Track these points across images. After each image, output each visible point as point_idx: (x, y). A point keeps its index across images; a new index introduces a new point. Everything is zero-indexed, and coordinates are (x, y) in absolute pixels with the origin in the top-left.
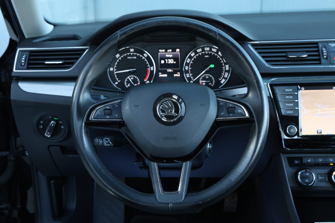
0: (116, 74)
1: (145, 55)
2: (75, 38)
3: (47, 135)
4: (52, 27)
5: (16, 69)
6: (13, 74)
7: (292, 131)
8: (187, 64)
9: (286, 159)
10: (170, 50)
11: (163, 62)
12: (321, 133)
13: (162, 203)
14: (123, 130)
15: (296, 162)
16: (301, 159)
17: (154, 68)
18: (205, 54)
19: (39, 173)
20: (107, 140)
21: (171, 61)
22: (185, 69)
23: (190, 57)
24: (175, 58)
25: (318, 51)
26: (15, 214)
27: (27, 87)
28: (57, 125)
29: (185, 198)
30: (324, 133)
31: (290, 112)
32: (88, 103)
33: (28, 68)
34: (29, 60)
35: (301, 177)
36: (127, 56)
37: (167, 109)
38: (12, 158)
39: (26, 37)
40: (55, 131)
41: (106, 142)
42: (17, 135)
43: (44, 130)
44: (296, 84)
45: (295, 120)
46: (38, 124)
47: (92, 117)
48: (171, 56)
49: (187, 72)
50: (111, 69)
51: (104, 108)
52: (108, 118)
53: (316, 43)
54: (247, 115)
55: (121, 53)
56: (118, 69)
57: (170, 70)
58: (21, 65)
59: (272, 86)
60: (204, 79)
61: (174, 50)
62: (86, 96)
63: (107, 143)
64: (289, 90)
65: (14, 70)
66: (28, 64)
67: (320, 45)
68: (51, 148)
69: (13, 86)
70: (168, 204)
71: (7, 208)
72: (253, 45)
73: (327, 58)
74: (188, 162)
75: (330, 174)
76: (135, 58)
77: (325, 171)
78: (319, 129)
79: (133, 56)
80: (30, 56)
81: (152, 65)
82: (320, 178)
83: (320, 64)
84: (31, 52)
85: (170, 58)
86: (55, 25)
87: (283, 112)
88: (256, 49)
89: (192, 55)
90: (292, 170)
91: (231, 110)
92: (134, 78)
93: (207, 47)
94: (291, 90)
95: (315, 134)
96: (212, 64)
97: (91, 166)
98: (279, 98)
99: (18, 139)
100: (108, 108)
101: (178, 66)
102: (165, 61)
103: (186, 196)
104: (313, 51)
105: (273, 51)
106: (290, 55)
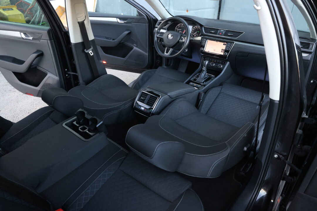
6: (155, 26)
7: (202, 49)
8: (193, 30)
9: (203, 57)
13: (164, 55)
29: (169, 55)
44: (207, 38)
45: (204, 47)
47: (158, 36)
49: (192, 32)
54: (184, 41)
55: (180, 25)
56: (178, 29)
59: (202, 38)
60: (196, 35)
72: (204, 27)
74: (172, 48)
76: (182, 27)
78: (209, 50)
87: (202, 44)
89: (195, 28)
92: (181, 32)
93: (198, 27)
94: (205, 39)
100: (161, 35)
104: (216, 31)
105: (208, 30)
106: (211, 31)
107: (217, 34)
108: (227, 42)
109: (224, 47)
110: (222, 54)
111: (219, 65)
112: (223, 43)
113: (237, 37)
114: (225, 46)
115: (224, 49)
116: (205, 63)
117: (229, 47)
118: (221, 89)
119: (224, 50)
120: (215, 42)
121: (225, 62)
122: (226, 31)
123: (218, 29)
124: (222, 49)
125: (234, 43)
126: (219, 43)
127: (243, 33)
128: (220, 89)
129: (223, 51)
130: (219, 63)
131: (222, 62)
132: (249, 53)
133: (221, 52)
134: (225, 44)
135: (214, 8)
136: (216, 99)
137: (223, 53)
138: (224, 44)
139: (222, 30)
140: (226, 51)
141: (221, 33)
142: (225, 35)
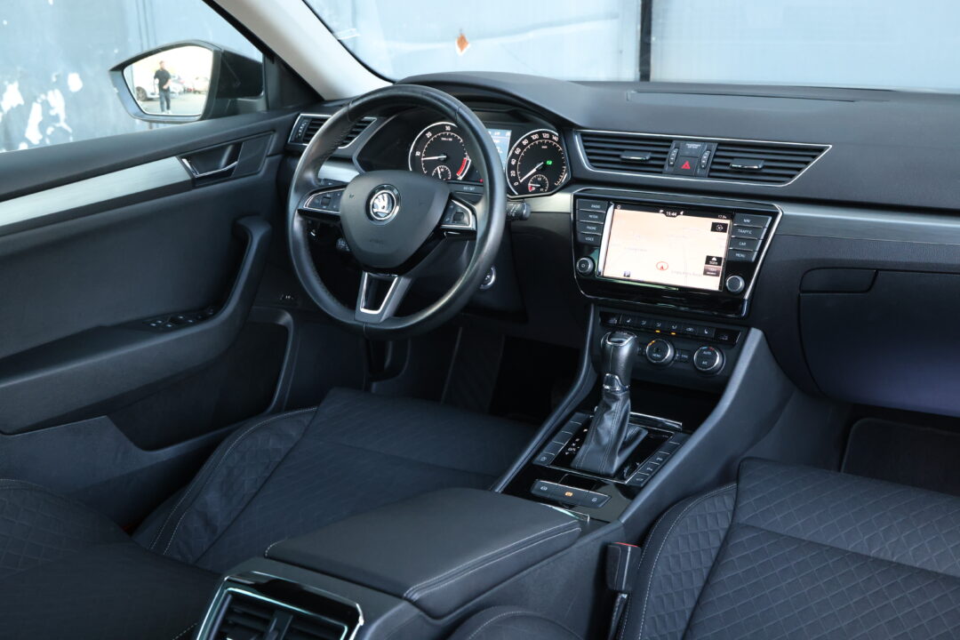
0: (424, 161)
6: (287, 148)
7: (583, 266)
8: (515, 156)
12: (628, 276)
15: (612, 321)
18: (543, 144)
23: (521, 146)
25: (665, 153)
29: (383, 321)
30: (633, 277)
31: (588, 239)
34: (308, 129)
36: (442, 136)
44: (609, 200)
45: (593, 250)
49: (513, 168)
50: (418, 154)
51: (323, 196)
52: (323, 209)
54: (471, 224)
55: (433, 130)
56: (428, 154)
58: (298, 136)
59: (577, 198)
60: (535, 181)
64: (596, 206)
66: (306, 135)
67: (673, 144)
70: (363, 323)
72: (583, 135)
73: (673, 165)
76: (451, 139)
79: (449, 136)
80: (311, 124)
83: (659, 173)
84: (313, 119)
87: (581, 237)
88: (584, 141)
89: (525, 142)
92: (445, 169)
93: (547, 132)
94: (598, 207)
100: (328, 196)
103: (386, 320)
104: (659, 150)
105: (606, 146)
106: (625, 156)
107: (662, 166)
108: (730, 213)
109: (718, 245)
110: (712, 284)
111: (701, 357)
112: (709, 221)
113: (792, 176)
114: (725, 236)
115: (722, 254)
116: (617, 349)
117: (751, 242)
118: (736, 503)
119: (719, 260)
120: (659, 218)
121: (733, 335)
122: (714, 147)
123: (670, 140)
124: (709, 259)
125: (774, 215)
126: (683, 220)
127: (821, 150)
128: (729, 502)
129: (713, 268)
130: (698, 340)
131: (719, 332)
132: (878, 270)
133: (706, 272)
134: (725, 226)
135: (615, 16)
136: (712, 572)
137: (718, 279)
138: (714, 228)
139: (695, 146)
140: (733, 266)
141: (687, 163)
142: (713, 172)
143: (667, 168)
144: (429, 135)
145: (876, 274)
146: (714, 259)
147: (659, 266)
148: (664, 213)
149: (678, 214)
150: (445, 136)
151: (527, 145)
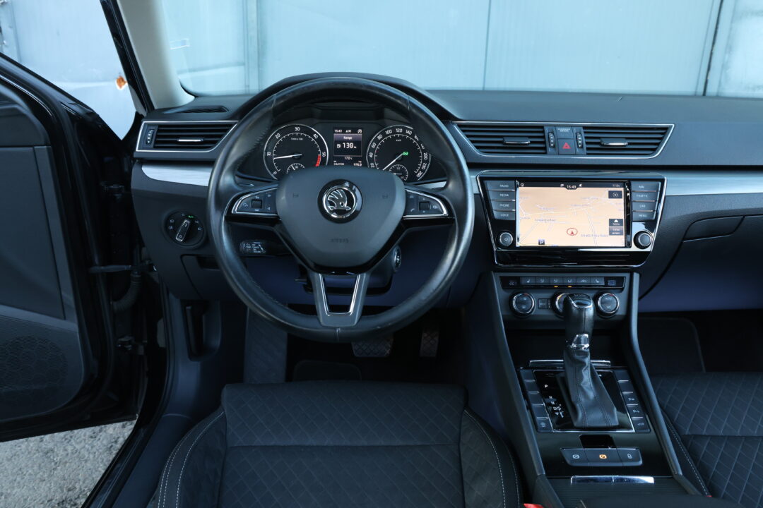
0: (275, 160)
1: (315, 135)
2: (220, 109)
3: (179, 239)
4: (192, 98)
5: (139, 149)
6: (135, 155)
7: (506, 240)
8: (372, 150)
9: (499, 279)
10: (350, 131)
11: (339, 146)
12: (544, 244)
13: (327, 327)
14: (276, 229)
15: (512, 283)
16: (518, 279)
17: (327, 154)
18: (397, 137)
19: (171, 296)
20: (257, 245)
21: (351, 146)
22: (369, 157)
23: (377, 141)
24: (355, 142)
25: (544, 137)
26: (141, 351)
27: (152, 172)
28: (193, 226)
29: (358, 322)
30: (548, 244)
31: (504, 216)
32: (230, 191)
33: (155, 148)
34: (157, 136)
35: (516, 303)
36: (291, 136)
37: (337, 201)
38: (136, 275)
39: (156, 107)
40: (190, 234)
41: (256, 247)
42: (142, 244)
43: (175, 231)
44: (514, 179)
45: (511, 226)
46: (167, 223)
47: (235, 210)
48: (350, 138)
49: (371, 160)
50: (269, 154)
51: (252, 198)
52: (256, 213)
53: (542, 127)
54: (445, 212)
55: (282, 132)
56: (278, 154)
57: (348, 158)
58: (147, 143)
59: (482, 180)
60: (394, 170)
61: (355, 131)
62: (227, 180)
63: (257, 250)
64: (504, 185)
65: (137, 150)
66: (156, 142)
67: (547, 130)
68: (184, 258)
69: (135, 170)
70: (335, 328)
71: (130, 342)
72: (460, 126)
73: (554, 147)
74: (365, 275)
75: (553, 299)
76: (302, 139)
77: (547, 295)
78: (542, 238)
79: (299, 136)
80: (159, 131)
81: (324, 149)
82: (541, 304)
83: (546, 153)
84: (160, 126)
85: (350, 141)
86: (196, 96)
87: (496, 214)
88: (463, 131)
89: (379, 138)
90: (506, 294)
91: (424, 206)
92: (299, 166)
93: (400, 127)
94: (507, 186)
95: (536, 244)
96: (406, 151)
97: (232, 275)
98: (491, 196)
99: (144, 250)
101: (359, 152)
102: (342, 145)
103: (360, 319)
104: (538, 137)
106: (508, 141)
107: (545, 148)
109: (617, 209)
110: (618, 243)
111: (604, 303)
112: (605, 191)
113: (654, 150)
114: (621, 201)
115: (621, 216)
119: (620, 221)
120: (561, 191)
124: (611, 222)
125: (662, 181)
126: (582, 191)
127: (666, 129)
129: (617, 228)
131: (607, 279)
132: (744, 216)
133: (611, 233)
134: (619, 193)
137: (623, 237)
138: (611, 195)
139: (567, 130)
141: (566, 144)
142: (590, 151)
143: (549, 150)
144: (278, 136)
145: (742, 219)
146: (616, 221)
147: (570, 232)
148: (565, 186)
149: (578, 186)
150: (295, 136)
151: (382, 139)
